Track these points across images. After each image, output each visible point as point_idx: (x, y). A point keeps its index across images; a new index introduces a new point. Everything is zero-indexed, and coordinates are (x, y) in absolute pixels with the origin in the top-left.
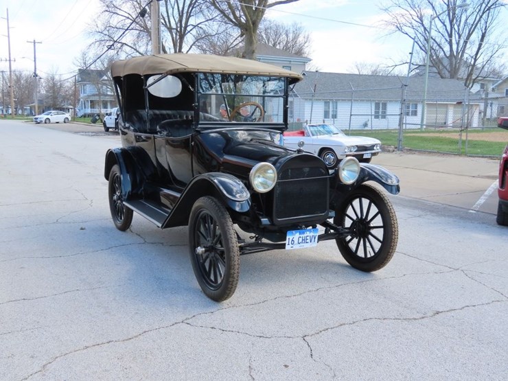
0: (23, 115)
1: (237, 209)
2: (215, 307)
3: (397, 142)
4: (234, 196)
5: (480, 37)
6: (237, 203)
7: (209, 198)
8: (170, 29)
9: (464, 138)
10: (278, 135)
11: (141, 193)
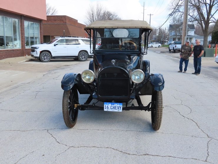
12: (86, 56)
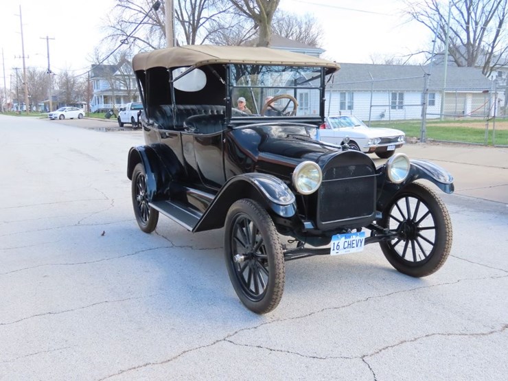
0: (37, 111)
1: (282, 214)
2: (257, 321)
3: (420, 132)
4: (278, 199)
5: (498, 24)
6: (281, 207)
7: (248, 201)
8: (183, 22)
9: (491, 128)
10: (314, 130)
11: (167, 193)
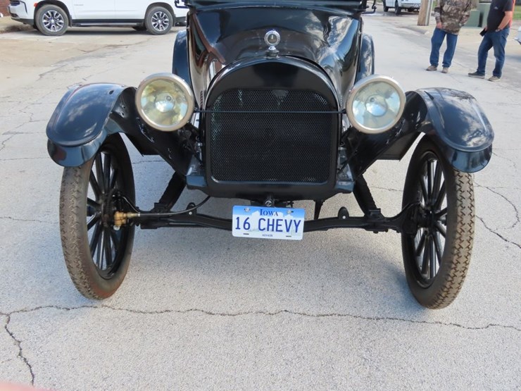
12: (167, 20)
